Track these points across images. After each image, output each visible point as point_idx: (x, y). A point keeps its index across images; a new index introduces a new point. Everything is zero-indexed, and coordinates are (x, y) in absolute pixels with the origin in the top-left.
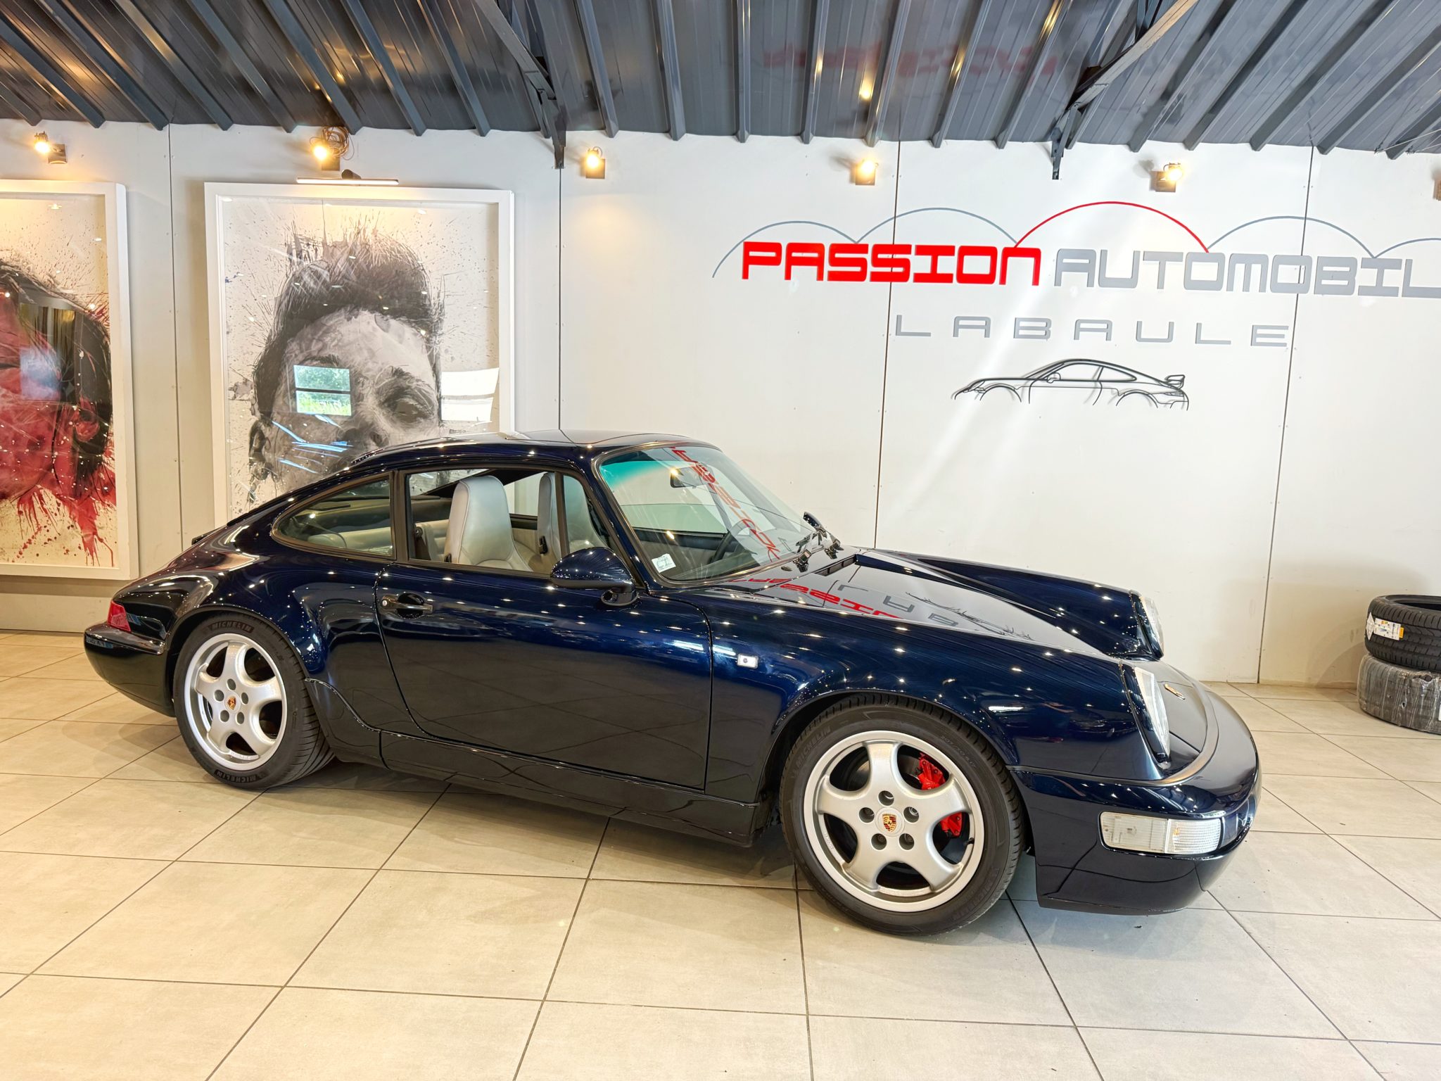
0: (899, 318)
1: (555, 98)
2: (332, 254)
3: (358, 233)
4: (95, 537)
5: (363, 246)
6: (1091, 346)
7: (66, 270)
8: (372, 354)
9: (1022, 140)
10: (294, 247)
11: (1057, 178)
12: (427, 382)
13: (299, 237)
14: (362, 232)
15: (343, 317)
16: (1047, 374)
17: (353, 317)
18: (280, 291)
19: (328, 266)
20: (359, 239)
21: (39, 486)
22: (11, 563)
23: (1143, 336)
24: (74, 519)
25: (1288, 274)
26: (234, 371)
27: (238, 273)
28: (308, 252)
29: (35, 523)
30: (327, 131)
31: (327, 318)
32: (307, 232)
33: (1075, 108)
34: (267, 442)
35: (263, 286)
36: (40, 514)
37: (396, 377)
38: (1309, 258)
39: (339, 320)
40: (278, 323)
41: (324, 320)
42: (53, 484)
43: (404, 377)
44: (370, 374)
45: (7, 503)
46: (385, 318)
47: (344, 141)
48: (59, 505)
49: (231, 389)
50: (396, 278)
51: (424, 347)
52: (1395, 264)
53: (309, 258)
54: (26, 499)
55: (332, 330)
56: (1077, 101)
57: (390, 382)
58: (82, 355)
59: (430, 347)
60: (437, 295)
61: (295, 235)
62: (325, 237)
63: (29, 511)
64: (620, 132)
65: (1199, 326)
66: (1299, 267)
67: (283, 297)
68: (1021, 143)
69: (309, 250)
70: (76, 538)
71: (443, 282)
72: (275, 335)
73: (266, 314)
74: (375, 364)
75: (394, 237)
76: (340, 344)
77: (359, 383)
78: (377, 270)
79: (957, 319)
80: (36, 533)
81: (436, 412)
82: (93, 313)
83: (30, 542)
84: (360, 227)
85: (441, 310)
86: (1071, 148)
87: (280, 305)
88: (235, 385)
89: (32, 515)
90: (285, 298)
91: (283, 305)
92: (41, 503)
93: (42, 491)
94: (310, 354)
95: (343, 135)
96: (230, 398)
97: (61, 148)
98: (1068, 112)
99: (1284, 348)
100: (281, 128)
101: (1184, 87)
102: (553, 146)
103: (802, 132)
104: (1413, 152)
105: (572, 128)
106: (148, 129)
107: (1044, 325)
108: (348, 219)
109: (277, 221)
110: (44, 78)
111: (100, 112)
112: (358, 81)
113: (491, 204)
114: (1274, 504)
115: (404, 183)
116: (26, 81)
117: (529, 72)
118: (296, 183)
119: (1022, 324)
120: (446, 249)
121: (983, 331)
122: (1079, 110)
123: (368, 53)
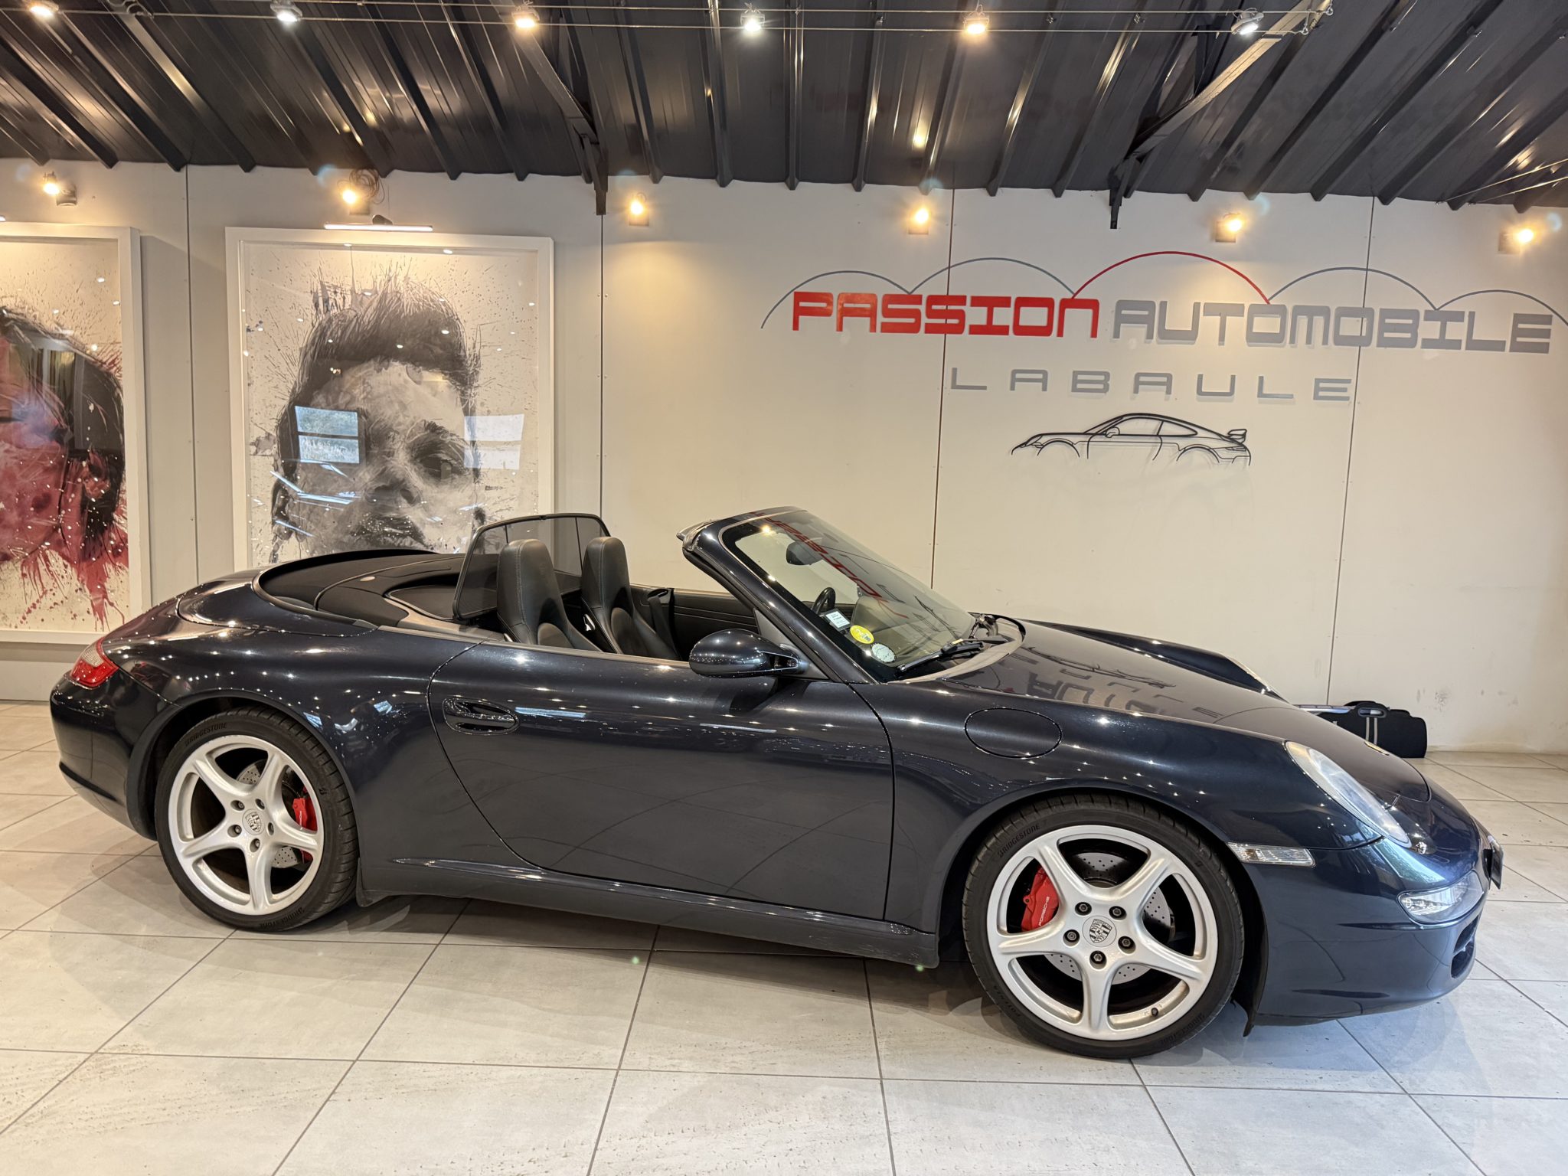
0: (955, 370)
1: (598, 143)
2: (361, 303)
3: (389, 281)
4: (105, 600)
5: (394, 294)
6: (1153, 401)
7: (75, 318)
8: (404, 406)
9: (1080, 189)
10: (320, 295)
11: (1114, 225)
13: (326, 284)
14: (393, 278)
15: (372, 369)
16: (1107, 429)
17: (384, 369)
18: (306, 340)
19: (357, 315)
22: (13, 629)
23: (1203, 390)
25: (1351, 327)
26: (256, 424)
27: (261, 322)
28: (335, 300)
29: (40, 586)
30: (356, 172)
32: (335, 279)
33: (1133, 158)
34: (291, 500)
35: (288, 334)
36: (46, 578)
37: (429, 431)
38: (1371, 311)
40: (303, 374)
42: (58, 546)
43: (438, 431)
44: (401, 428)
45: (8, 566)
46: (418, 370)
47: (373, 184)
48: (66, 566)
49: (253, 444)
50: (429, 328)
51: (459, 400)
52: (1458, 316)
54: (31, 563)
56: (1138, 150)
57: (422, 436)
58: (91, 407)
59: (465, 400)
60: (472, 346)
61: (322, 283)
64: (664, 177)
65: (1261, 379)
66: (1361, 319)
67: (309, 347)
68: (1078, 191)
70: (85, 602)
71: (478, 333)
73: (290, 365)
74: (407, 418)
75: (427, 285)
76: (369, 396)
77: (389, 437)
78: (409, 319)
79: (1015, 372)
80: (41, 597)
82: (105, 363)
83: (34, 606)
84: (391, 275)
85: (477, 361)
86: (1129, 197)
87: (305, 355)
88: (258, 440)
90: (310, 348)
91: (308, 356)
92: (47, 565)
95: (373, 178)
96: (252, 453)
97: (73, 189)
98: (1127, 161)
99: (1347, 402)
100: (306, 171)
101: (1247, 134)
102: (595, 192)
103: (854, 178)
104: (1475, 203)
105: (614, 174)
106: (165, 169)
107: (1102, 378)
108: (377, 266)
109: (302, 268)
110: (53, 114)
111: (112, 150)
112: (391, 123)
113: (532, 251)
114: (1338, 561)
115: (439, 228)
116: (33, 117)
117: (570, 118)
118: (324, 229)
119: (1080, 377)
120: (481, 298)
121: (1040, 384)
122: (1137, 159)
123: (402, 93)
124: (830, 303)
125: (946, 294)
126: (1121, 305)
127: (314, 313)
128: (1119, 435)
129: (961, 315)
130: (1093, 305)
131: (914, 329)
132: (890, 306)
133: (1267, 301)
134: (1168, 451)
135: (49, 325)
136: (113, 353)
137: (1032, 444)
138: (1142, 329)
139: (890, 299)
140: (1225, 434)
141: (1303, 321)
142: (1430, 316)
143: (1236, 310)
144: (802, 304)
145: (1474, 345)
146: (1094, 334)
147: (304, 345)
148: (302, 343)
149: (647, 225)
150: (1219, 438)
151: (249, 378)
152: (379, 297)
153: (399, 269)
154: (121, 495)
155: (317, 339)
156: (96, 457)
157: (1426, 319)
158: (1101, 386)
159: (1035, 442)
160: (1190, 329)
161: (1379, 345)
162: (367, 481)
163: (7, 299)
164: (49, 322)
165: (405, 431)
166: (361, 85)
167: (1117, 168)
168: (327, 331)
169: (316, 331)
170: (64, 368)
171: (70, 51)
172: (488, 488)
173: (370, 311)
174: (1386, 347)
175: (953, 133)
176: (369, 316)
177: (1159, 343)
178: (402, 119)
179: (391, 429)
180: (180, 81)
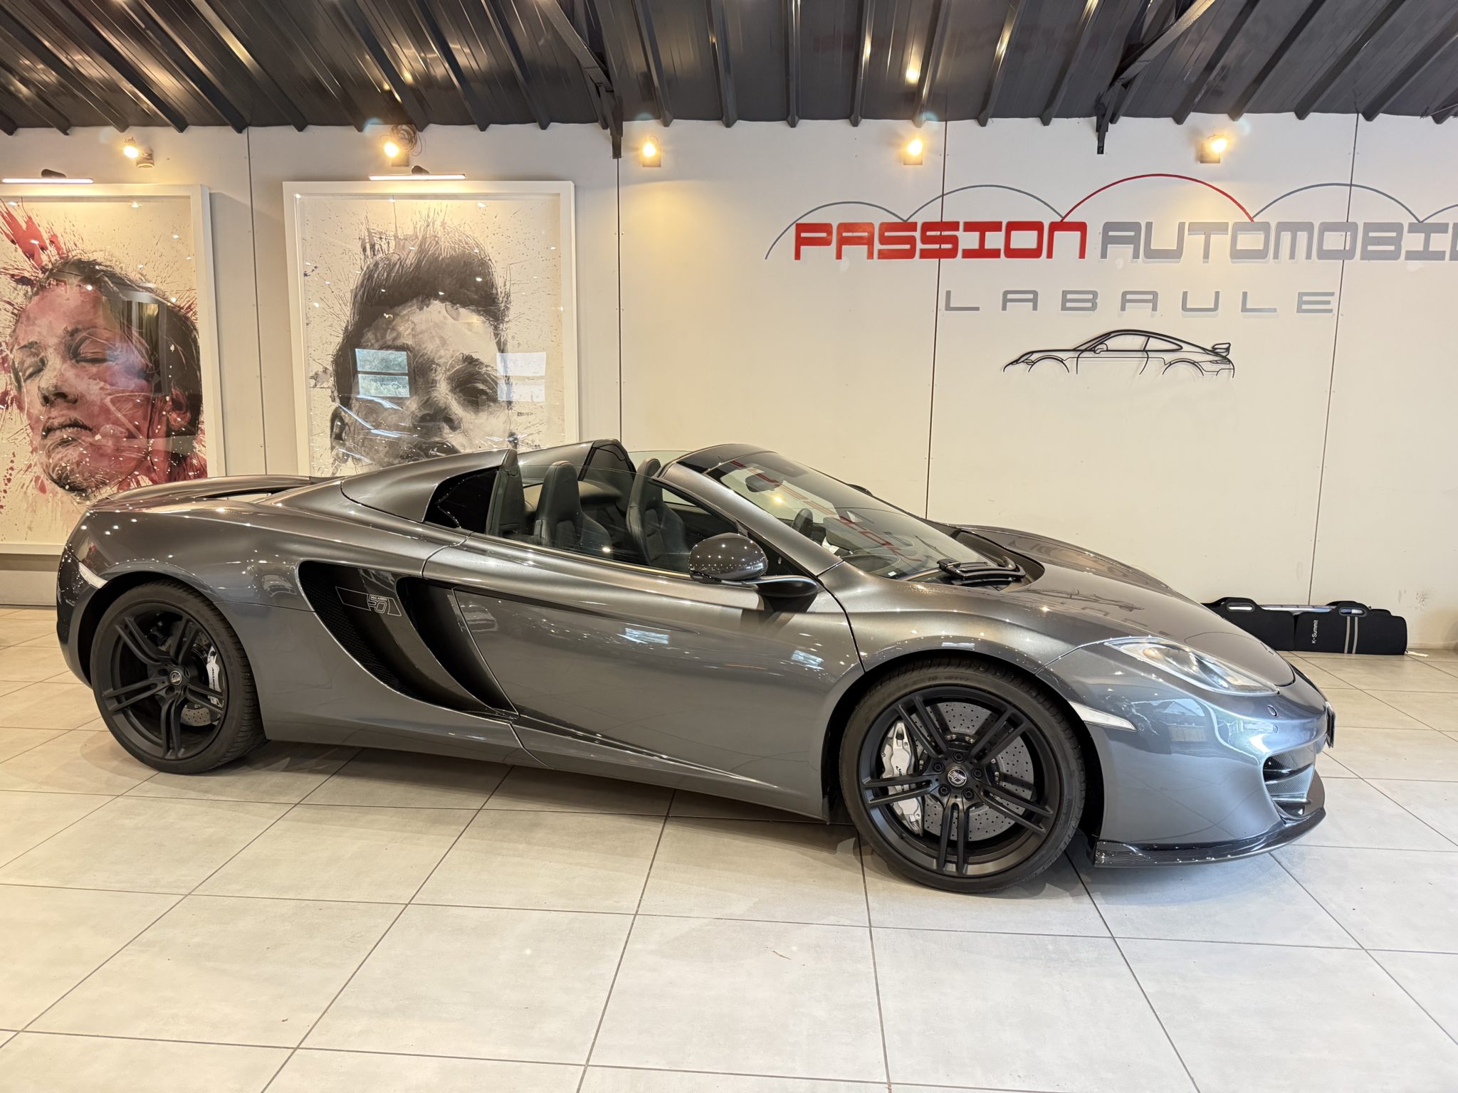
0: (948, 293)
1: (613, 91)
2: (403, 246)
3: (428, 226)
5: (433, 238)
6: (1139, 317)
7: (156, 268)
8: (444, 343)
9: (1067, 117)
10: (367, 241)
11: (1102, 153)
13: (372, 231)
14: (431, 224)
15: (415, 307)
20: (428, 233)
21: (136, 473)
23: (1188, 307)
25: (1334, 241)
26: (314, 360)
27: (316, 267)
30: (396, 128)
32: (380, 227)
33: (1118, 84)
34: (347, 427)
35: (339, 278)
37: (466, 363)
38: (1355, 225)
42: (148, 471)
44: (442, 361)
47: (412, 138)
49: (312, 378)
50: (465, 268)
51: (492, 333)
56: (1121, 77)
58: (172, 348)
60: (503, 284)
61: (368, 229)
62: (397, 231)
64: (675, 120)
65: (1245, 294)
67: (358, 289)
68: (1065, 119)
71: (508, 272)
73: (343, 306)
75: (462, 229)
77: (432, 370)
79: (1006, 293)
82: (182, 308)
84: (429, 220)
85: (507, 298)
86: (1115, 123)
87: (356, 297)
88: (316, 373)
90: (360, 290)
91: (359, 297)
94: (385, 343)
95: (412, 132)
96: (312, 386)
97: (150, 152)
98: (1111, 90)
99: (1330, 314)
100: (353, 128)
101: (1228, 58)
102: (611, 137)
103: (850, 115)
105: (630, 119)
106: (228, 133)
107: (1090, 296)
108: (417, 213)
109: (351, 217)
110: (131, 85)
111: (184, 118)
112: (426, 80)
113: (553, 195)
114: (1321, 466)
115: (471, 177)
116: (114, 89)
117: (588, 68)
118: (369, 180)
119: (1069, 296)
120: (511, 238)
121: (1031, 304)
122: (1122, 85)
123: (435, 53)
125: (940, 220)
126: (1108, 227)
127: (363, 257)
128: (1107, 350)
130: (1081, 227)
132: (887, 234)
133: (1251, 219)
134: (1155, 364)
135: (134, 276)
136: (188, 299)
137: (1023, 362)
138: (1129, 249)
139: (886, 227)
140: (1210, 348)
142: (1413, 228)
143: (1222, 228)
144: (803, 235)
146: (1082, 255)
149: (659, 165)
150: (1203, 351)
151: (308, 319)
152: (419, 242)
153: (436, 215)
154: (200, 426)
156: (178, 392)
157: (1410, 231)
158: (1089, 305)
159: (1026, 359)
160: (1175, 248)
161: (1362, 258)
162: (413, 409)
165: (447, 363)
166: (399, 47)
167: (1102, 96)
168: (374, 273)
169: (365, 274)
170: (150, 317)
171: (143, 26)
172: (520, 414)
173: (412, 255)
174: (1369, 259)
175: (943, 68)
176: (411, 260)
177: (1144, 262)
178: (435, 76)
179: (433, 362)
180: (238, 50)
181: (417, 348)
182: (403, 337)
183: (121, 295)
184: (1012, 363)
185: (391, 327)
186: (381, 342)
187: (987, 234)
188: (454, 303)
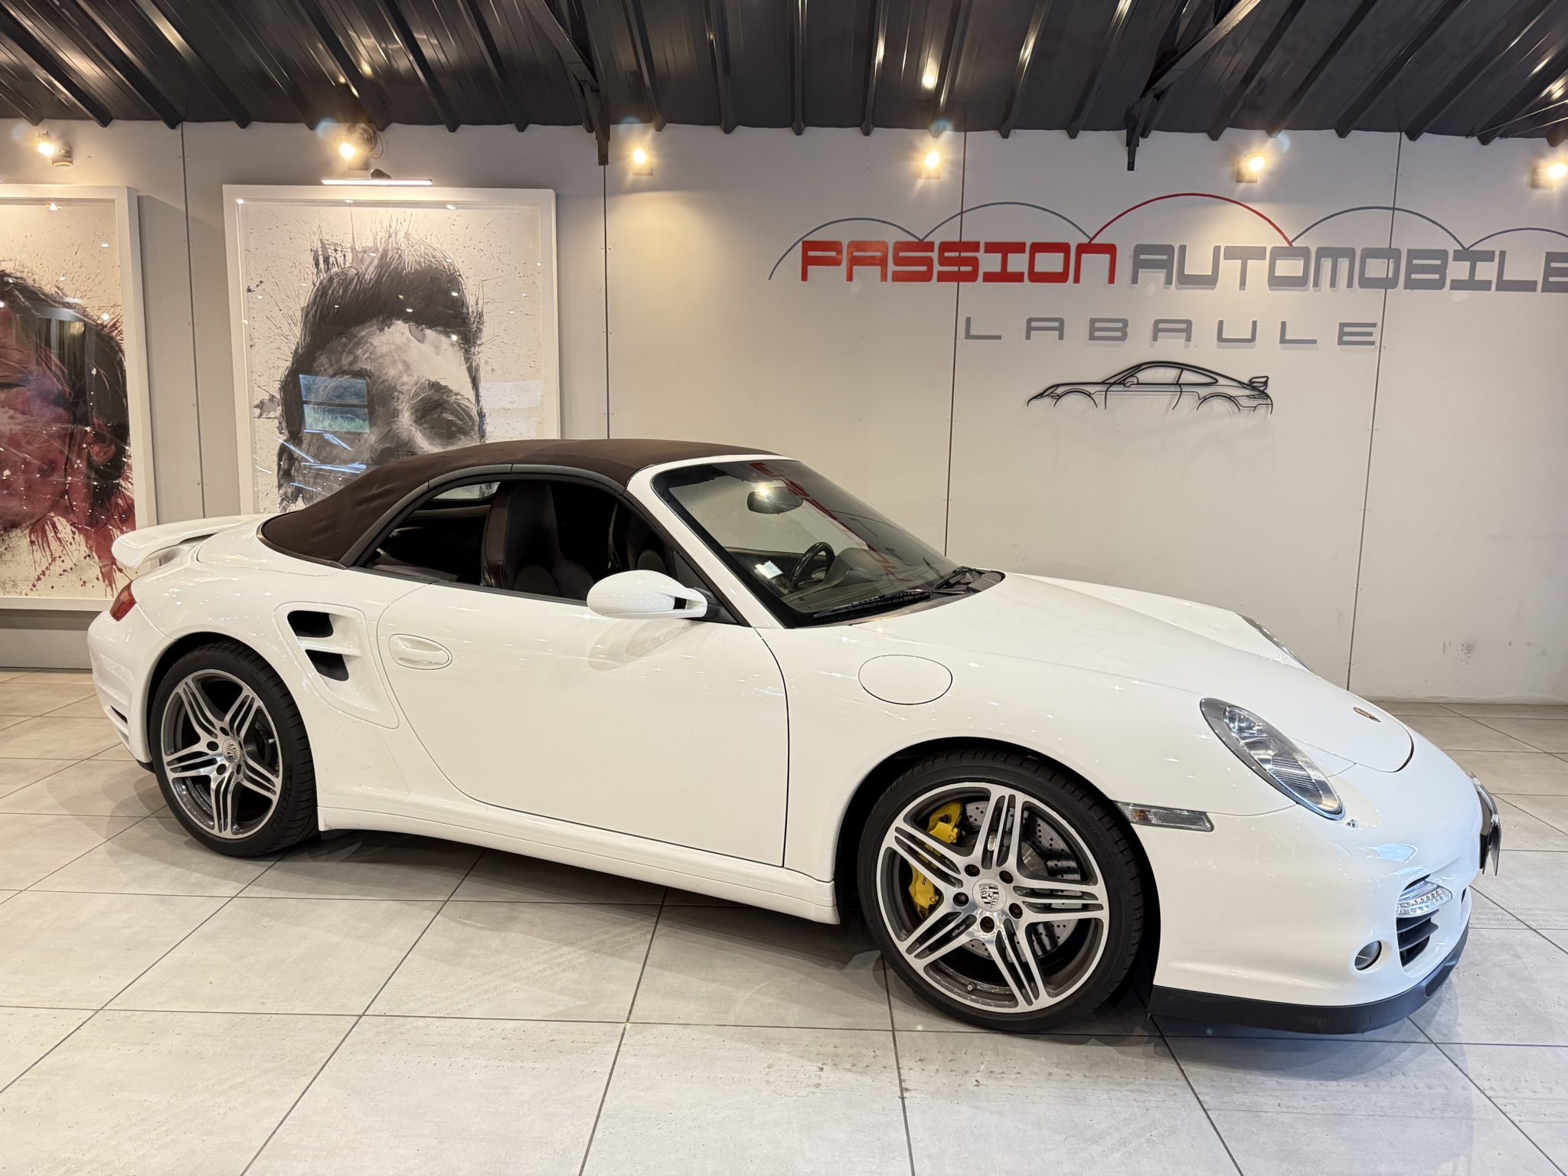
0: (968, 320)
1: (599, 91)
2: (362, 260)
3: (389, 237)
4: (114, 567)
5: (396, 250)
6: (1172, 348)
7: (74, 280)
8: (407, 367)
9: (1096, 130)
10: (320, 253)
11: (1131, 167)
12: (466, 397)
13: (326, 242)
14: (393, 235)
15: (375, 327)
16: (1125, 378)
17: (386, 328)
18: (307, 301)
19: (356, 275)
20: (390, 244)
21: (52, 514)
22: (24, 597)
23: (1224, 337)
24: (90, 549)
25: (1377, 268)
26: (259, 387)
27: (261, 282)
28: (335, 257)
29: (48, 553)
30: (353, 126)
31: (357, 329)
32: (335, 236)
33: (1150, 95)
34: (297, 463)
35: (289, 294)
36: (54, 544)
37: (433, 391)
38: (1398, 252)
39: (371, 331)
41: (354, 330)
42: (67, 511)
43: (442, 390)
44: (405, 388)
45: (16, 533)
46: (420, 328)
47: (371, 138)
48: (74, 533)
49: (257, 406)
50: (432, 285)
51: (463, 358)
52: (1488, 256)
53: (337, 264)
54: (39, 529)
55: (363, 342)
56: (1154, 86)
58: (94, 372)
60: (475, 302)
61: (321, 240)
62: (354, 242)
63: (42, 540)
64: (667, 125)
65: (1284, 324)
66: (1387, 260)
67: (310, 308)
68: (1093, 132)
69: (337, 256)
70: (94, 570)
71: (481, 288)
72: (302, 348)
73: (292, 325)
75: (428, 241)
76: (372, 356)
77: (394, 398)
79: (1030, 321)
80: (50, 564)
81: (476, 428)
82: (106, 326)
84: (391, 231)
86: (1147, 137)
87: (307, 316)
88: (262, 402)
89: (45, 545)
91: (310, 316)
92: (55, 532)
93: (55, 519)
94: (340, 367)
95: (372, 132)
96: (256, 416)
97: (67, 149)
98: (1144, 98)
99: (1372, 347)
100: (303, 126)
101: (1267, 70)
102: (597, 141)
103: (862, 122)
104: (1506, 137)
105: (617, 122)
106: (160, 127)
107: (1120, 325)
108: (378, 221)
109: (302, 225)
110: (45, 72)
111: (108, 110)
112: (387, 74)
113: (533, 204)
114: (1363, 511)
115: (440, 183)
116: (26, 76)
117: (569, 62)
118: (322, 184)
119: (1098, 325)
120: (483, 252)
121: (1057, 333)
122: (1154, 96)
123: (397, 43)
124: (840, 252)
125: (958, 240)
126: (1140, 249)
127: (315, 271)
128: (1138, 384)
129: (974, 262)
130: (1110, 249)
131: (926, 277)
132: (902, 254)
133: (1290, 243)
134: (1188, 401)
135: (49, 289)
137: (1048, 395)
138: (1161, 275)
140: (1246, 381)
141: (1327, 264)
142: (1460, 256)
143: (1258, 253)
144: (811, 253)
145: (1504, 285)
146: (1111, 280)
147: (306, 305)
148: (304, 302)
149: (651, 174)
151: (251, 339)
152: (380, 254)
153: (399, 225)
155: (318, 298)
157: (1455, 259)
158: (1119, 334)
159: (1052, 393)
160: (1210, 274)
161: (1406, 287)
162: (373, 442)
163: (6, 263)
164: (49, 286)
165: (410, 390)
166: (355, 35)
167: (1133, 107)
168: (328, 290)
169: (318, 290)
170: (73, 337)
173: (371, 269)
174: (1412, 289)
175: (964, 72)
176: (370, 273)
177: (1178, 289)
178: (398, 70)
179: (395, 389)
180: (172, 35)
181: (376, 374)
182: (361, 361)
183: (34, 311)
184: (1036, 397)
185: (347, 350)
186: (335, 367)
187: (1010, 255)
188: (419, 323)
